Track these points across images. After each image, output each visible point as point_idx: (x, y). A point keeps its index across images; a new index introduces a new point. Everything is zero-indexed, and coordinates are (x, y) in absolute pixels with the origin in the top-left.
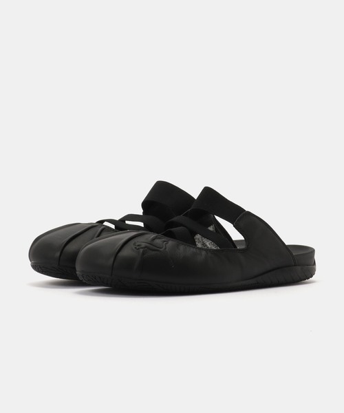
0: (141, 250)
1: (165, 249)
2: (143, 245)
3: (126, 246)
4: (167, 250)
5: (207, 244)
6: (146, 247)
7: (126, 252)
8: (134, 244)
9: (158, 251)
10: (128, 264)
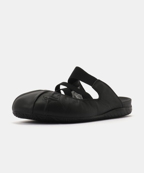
0: (48, 100)
1: (60, 99)
2: (48, 97)
3: (39, 98)
4: (60, 100)
5: (77, 96)
6: (50, 98)
7: (39, 101)
8: (44, 97)
9: (56, 100)
10: (41, 107)
